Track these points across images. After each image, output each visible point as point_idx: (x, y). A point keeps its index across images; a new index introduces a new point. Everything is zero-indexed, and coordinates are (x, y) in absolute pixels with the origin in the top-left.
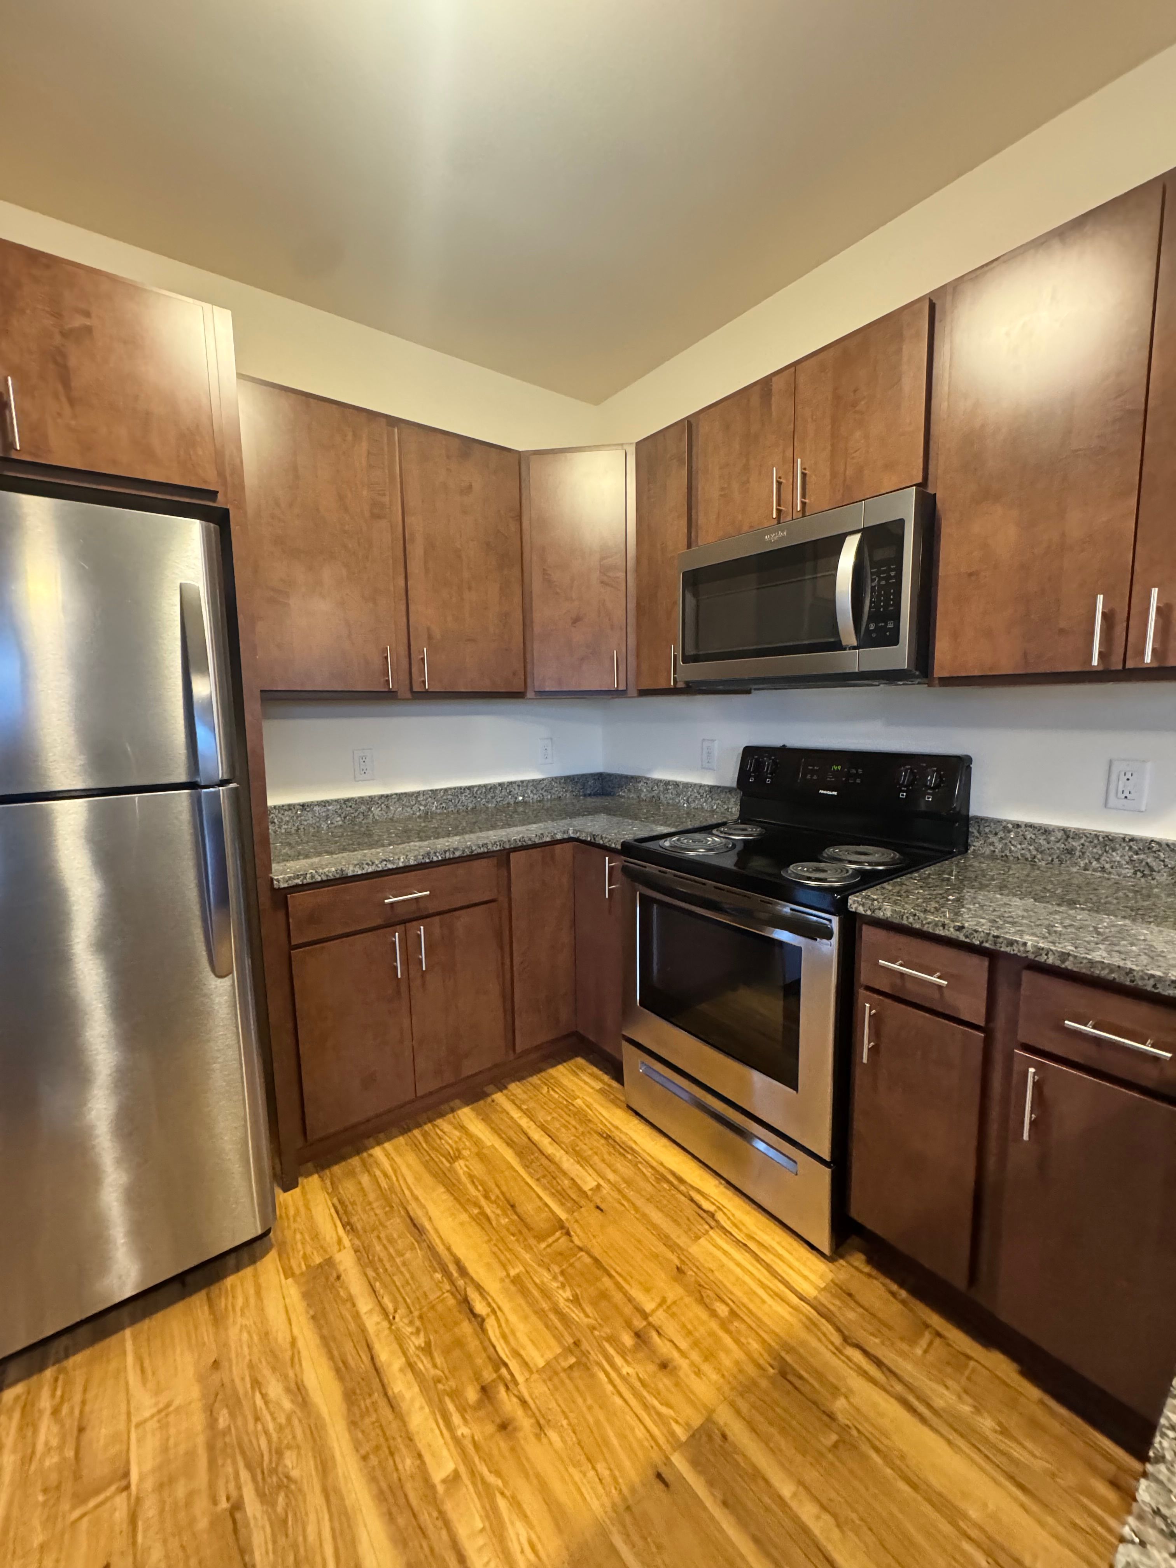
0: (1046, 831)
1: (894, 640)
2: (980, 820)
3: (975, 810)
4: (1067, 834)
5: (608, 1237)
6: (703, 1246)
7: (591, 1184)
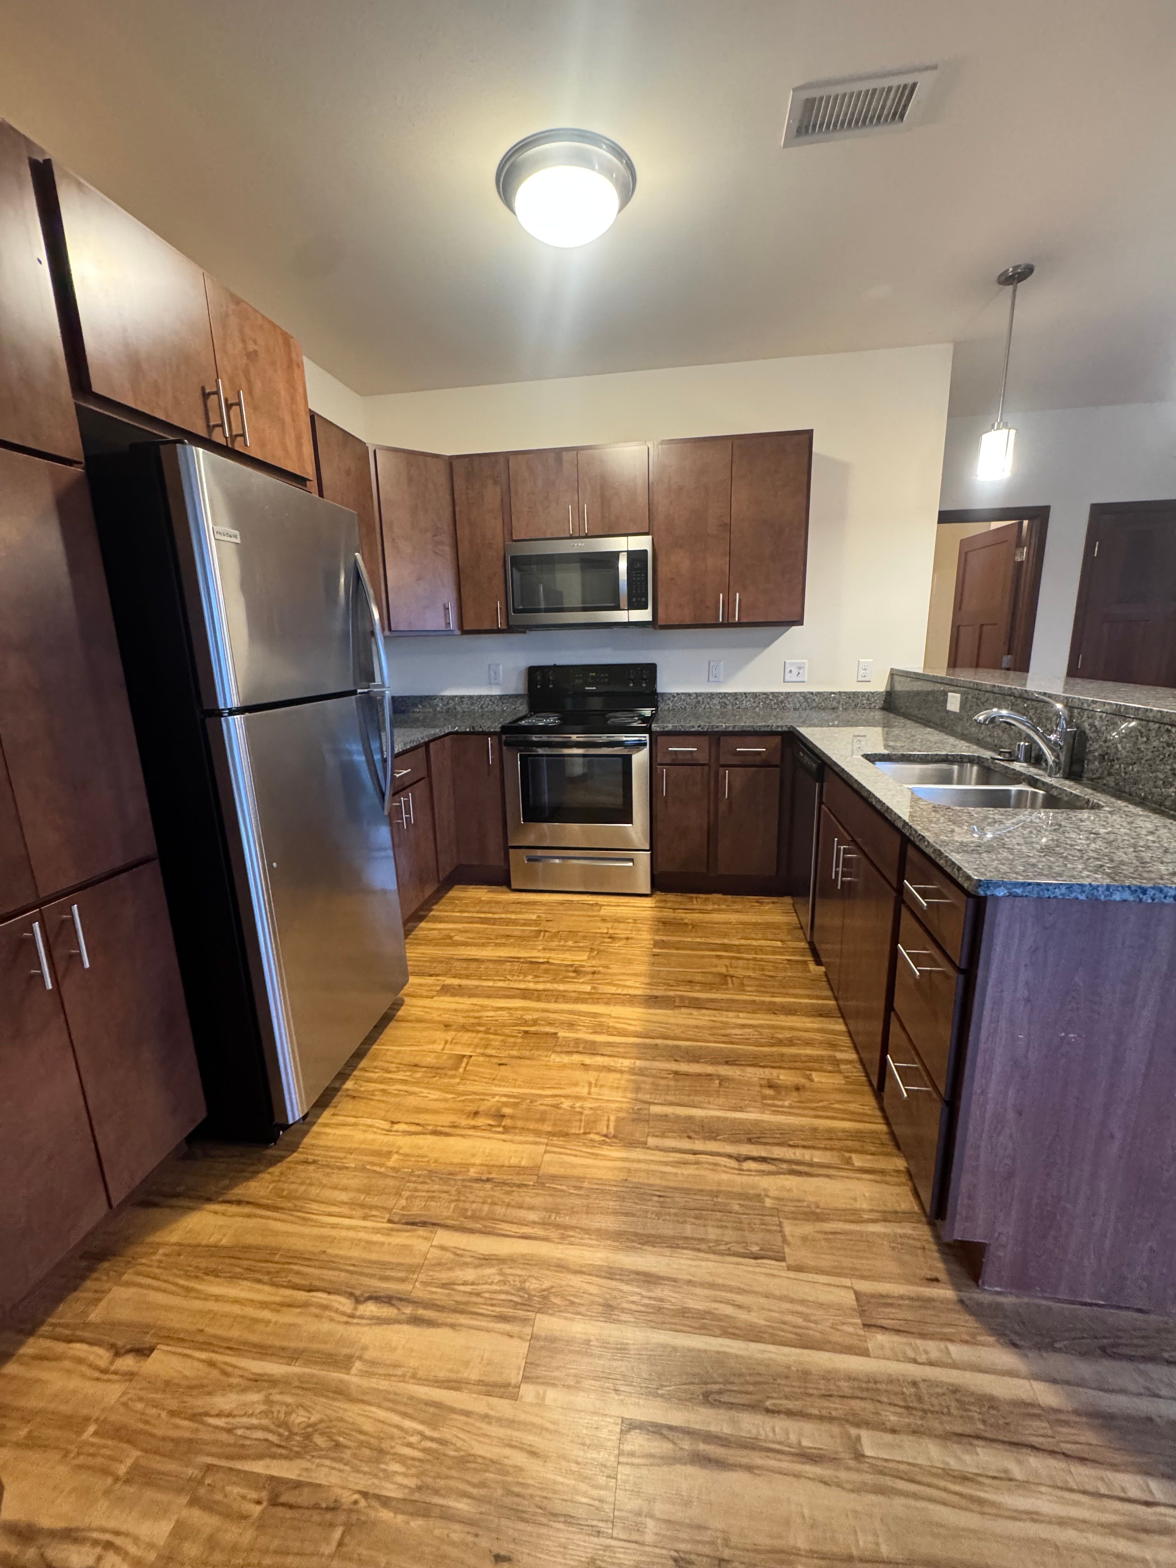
0: (689, 695)
1: (646, 607)
2: (663, 694)
3: (660, 689)
4: (698, 695)
5: (565, 925)
6: (604, 912)
7: (534, 917)
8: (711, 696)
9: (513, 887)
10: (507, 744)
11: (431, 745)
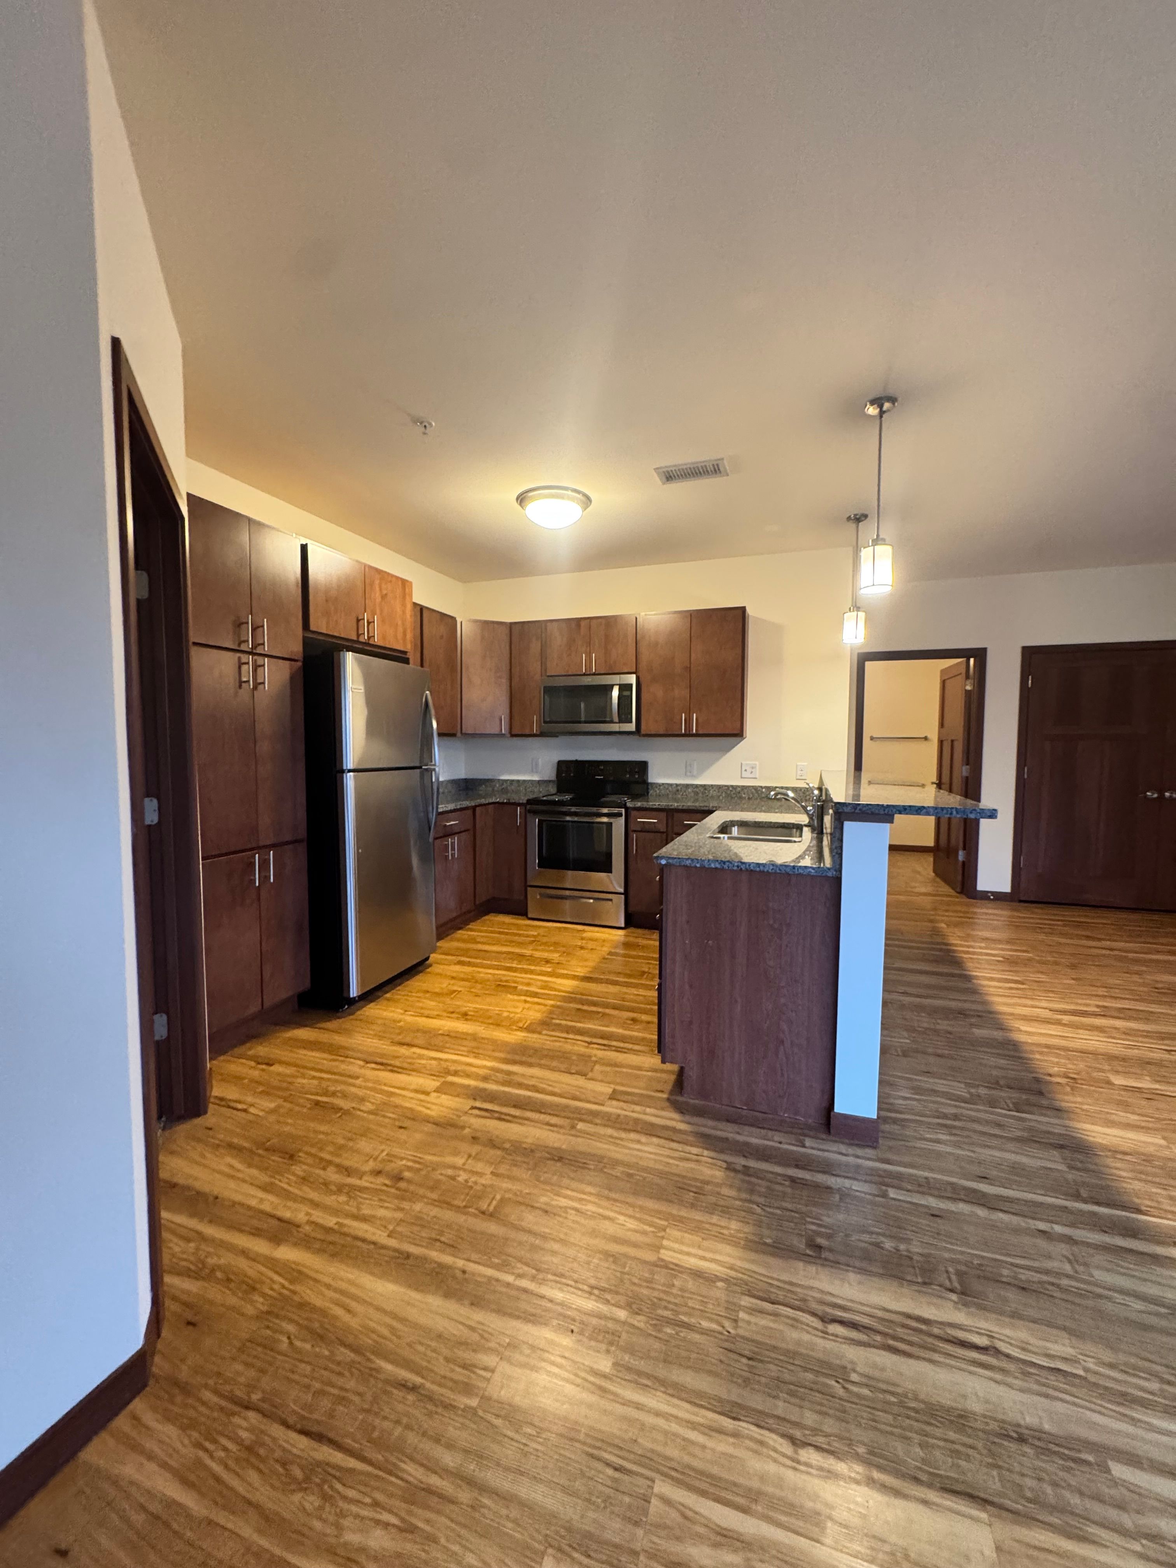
0: (671, 785)
1: (631, 722)
2: (652, 784)
3: (650, 780)
4: (677, 785)
5: (553, 939)
6: (585, 935)
7: (536, 933)
8: (687, 786)
9: (530, 915)
10: (530, 811)
11: (478, 809)
